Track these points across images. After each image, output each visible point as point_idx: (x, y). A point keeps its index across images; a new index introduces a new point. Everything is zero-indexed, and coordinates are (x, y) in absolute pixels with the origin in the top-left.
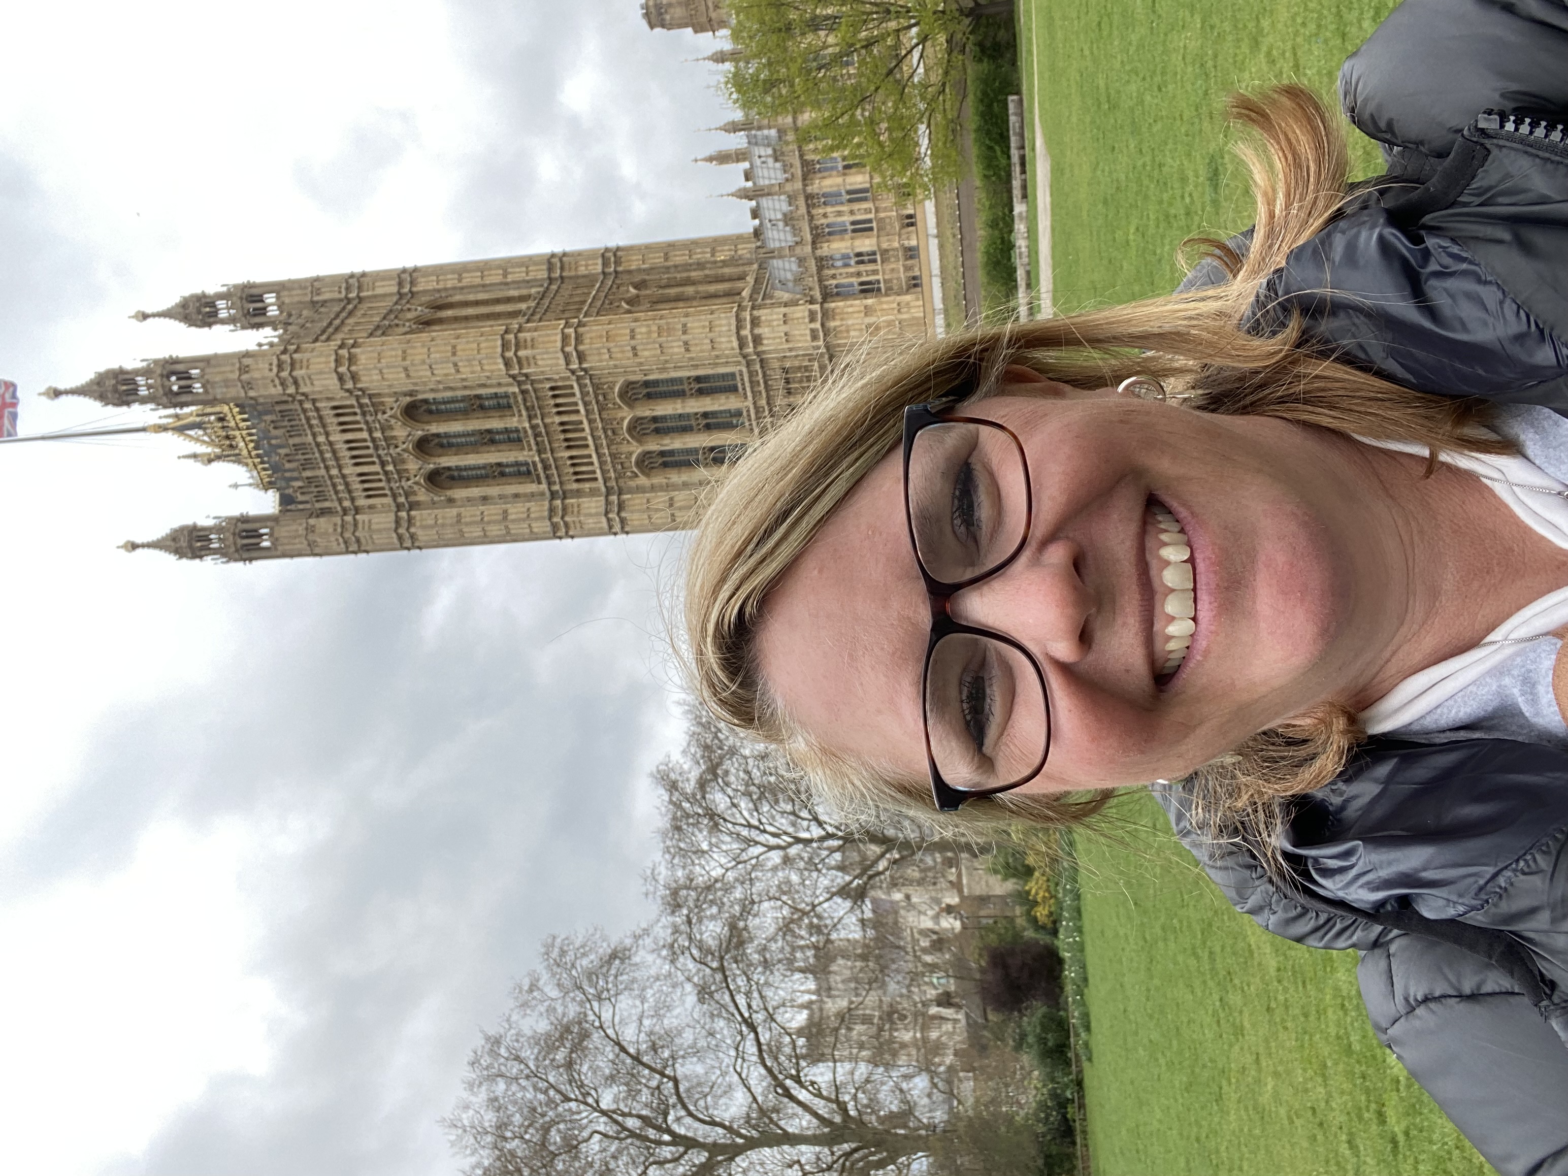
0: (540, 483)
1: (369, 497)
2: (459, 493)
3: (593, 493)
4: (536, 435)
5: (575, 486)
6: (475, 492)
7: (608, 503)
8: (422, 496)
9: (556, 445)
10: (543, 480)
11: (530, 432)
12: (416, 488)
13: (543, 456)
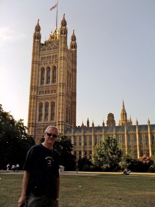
0: (40, 85)
1: (41, 58)
3: (37, 94)
7: (35, 96)
9: (46, 89)
11: (49, 85)
12: (42, 65)
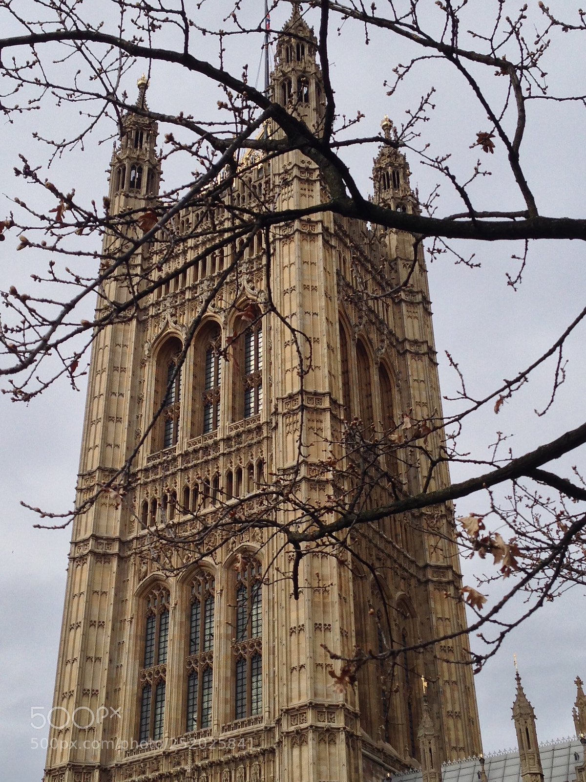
0: (149, 459)
2: (149, 373)
3: (126, 525)
4: (206, 449)
5: (138, 503)
6: (149, 389)
7: (110, 541)
8: (153, 333)
9: (191, 473)
10: (150, 464)
11: (210, 442)
12: (162, 325)
13: (180, 459)
